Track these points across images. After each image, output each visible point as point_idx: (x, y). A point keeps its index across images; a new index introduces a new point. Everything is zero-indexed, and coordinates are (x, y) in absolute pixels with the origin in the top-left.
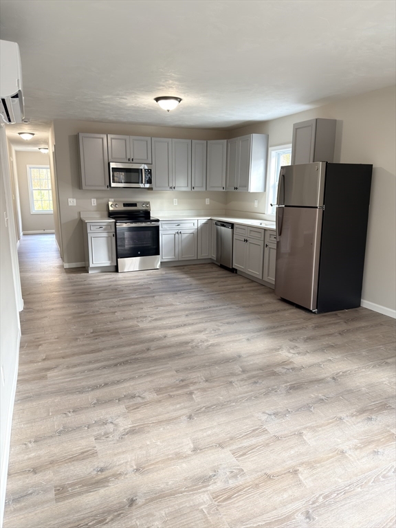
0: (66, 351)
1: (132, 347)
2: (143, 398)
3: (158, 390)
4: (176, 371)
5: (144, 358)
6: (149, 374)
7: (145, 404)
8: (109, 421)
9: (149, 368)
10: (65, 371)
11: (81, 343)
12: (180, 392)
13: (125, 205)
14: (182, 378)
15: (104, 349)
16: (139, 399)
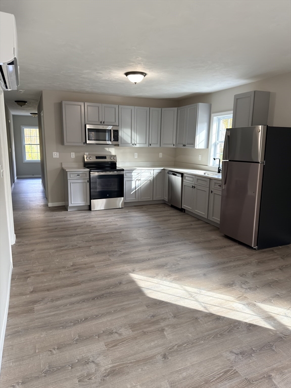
0: (51, 283)
1: (107, 280)
2: (120, 335)
3: (133, 326)
4: (147, 307)
5: (117, 292)
6: (123, 309)
7: (122, 341)
8: (91, 359)
9: (123, 302)
10: (49, 304)
11: (63, 276)
12: (152, 328)
13: (97, 158)
14: (152, 314)
15: (82, 282)
16: (116, 335)
